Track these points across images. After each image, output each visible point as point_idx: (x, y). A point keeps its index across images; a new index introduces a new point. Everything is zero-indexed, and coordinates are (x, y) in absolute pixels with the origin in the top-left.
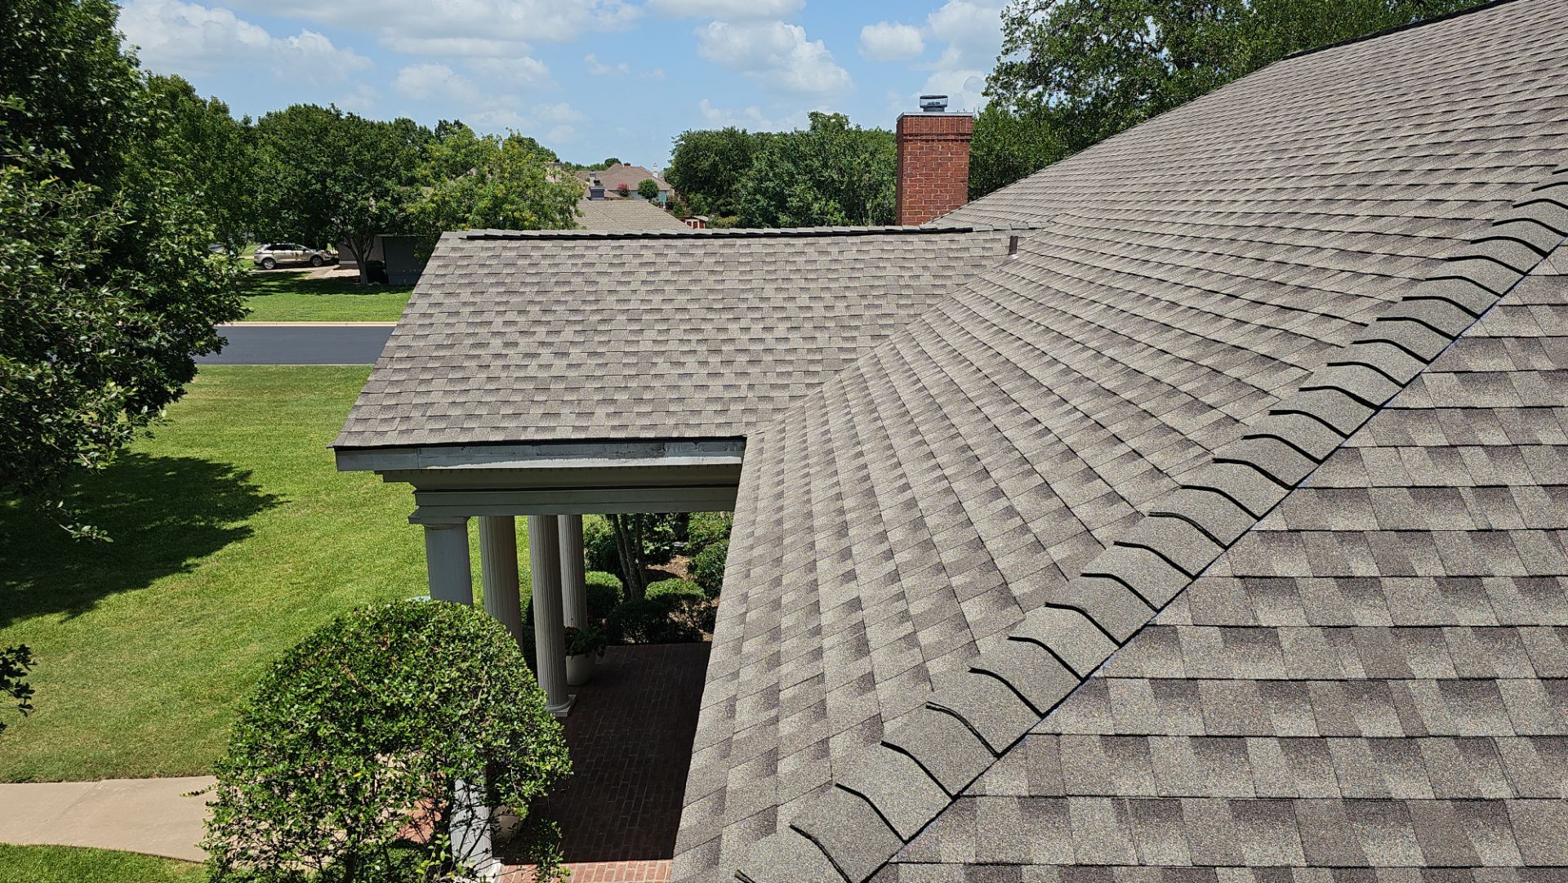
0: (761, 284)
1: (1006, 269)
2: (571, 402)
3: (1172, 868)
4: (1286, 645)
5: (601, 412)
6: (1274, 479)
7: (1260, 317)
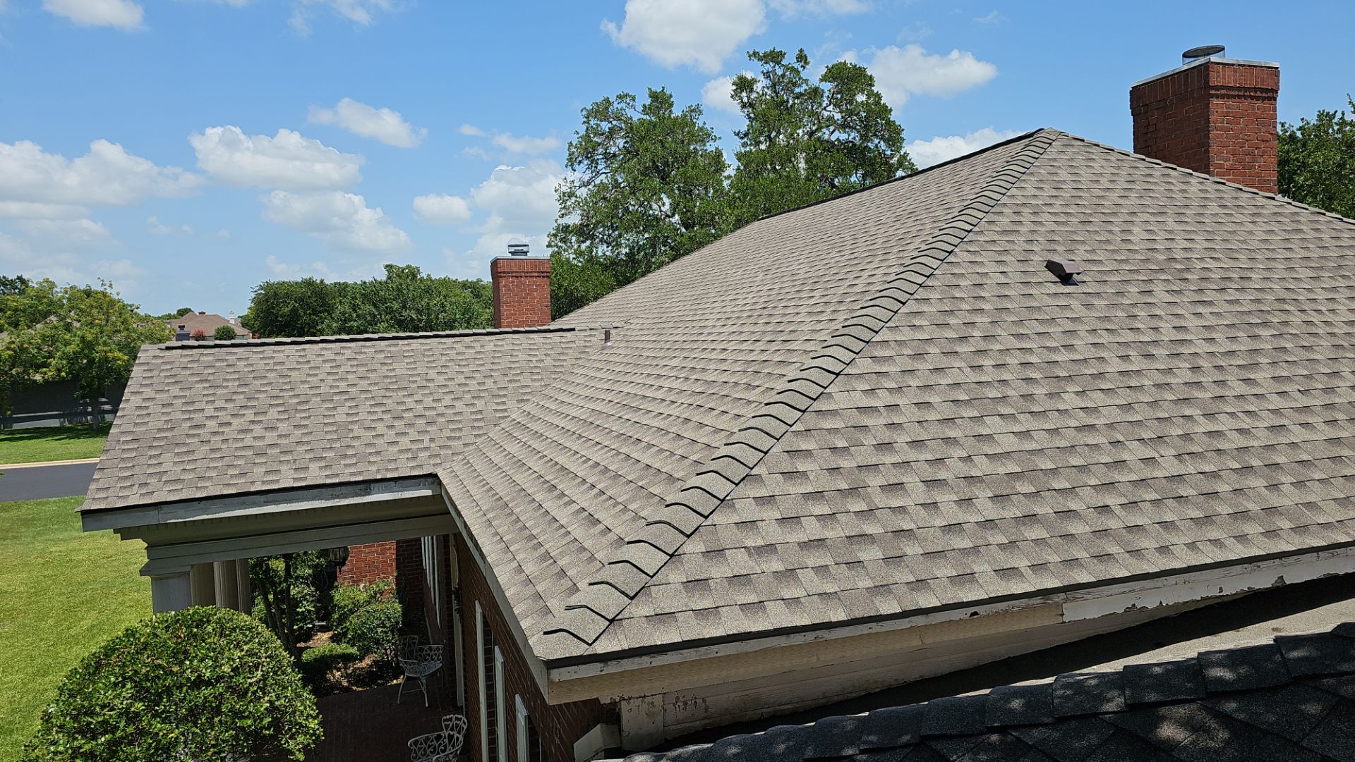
0: (425, 370)
1: (605, 352)
2: (288, 461)
3: (777, 572)
4: (811, 478)
5: (314, 466)
6: (795, 408)
7: (774, 347)
